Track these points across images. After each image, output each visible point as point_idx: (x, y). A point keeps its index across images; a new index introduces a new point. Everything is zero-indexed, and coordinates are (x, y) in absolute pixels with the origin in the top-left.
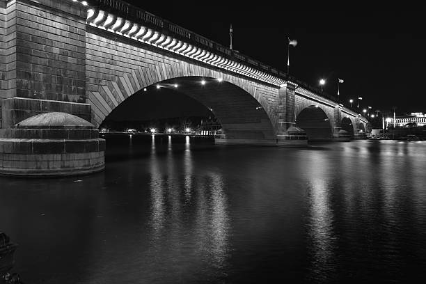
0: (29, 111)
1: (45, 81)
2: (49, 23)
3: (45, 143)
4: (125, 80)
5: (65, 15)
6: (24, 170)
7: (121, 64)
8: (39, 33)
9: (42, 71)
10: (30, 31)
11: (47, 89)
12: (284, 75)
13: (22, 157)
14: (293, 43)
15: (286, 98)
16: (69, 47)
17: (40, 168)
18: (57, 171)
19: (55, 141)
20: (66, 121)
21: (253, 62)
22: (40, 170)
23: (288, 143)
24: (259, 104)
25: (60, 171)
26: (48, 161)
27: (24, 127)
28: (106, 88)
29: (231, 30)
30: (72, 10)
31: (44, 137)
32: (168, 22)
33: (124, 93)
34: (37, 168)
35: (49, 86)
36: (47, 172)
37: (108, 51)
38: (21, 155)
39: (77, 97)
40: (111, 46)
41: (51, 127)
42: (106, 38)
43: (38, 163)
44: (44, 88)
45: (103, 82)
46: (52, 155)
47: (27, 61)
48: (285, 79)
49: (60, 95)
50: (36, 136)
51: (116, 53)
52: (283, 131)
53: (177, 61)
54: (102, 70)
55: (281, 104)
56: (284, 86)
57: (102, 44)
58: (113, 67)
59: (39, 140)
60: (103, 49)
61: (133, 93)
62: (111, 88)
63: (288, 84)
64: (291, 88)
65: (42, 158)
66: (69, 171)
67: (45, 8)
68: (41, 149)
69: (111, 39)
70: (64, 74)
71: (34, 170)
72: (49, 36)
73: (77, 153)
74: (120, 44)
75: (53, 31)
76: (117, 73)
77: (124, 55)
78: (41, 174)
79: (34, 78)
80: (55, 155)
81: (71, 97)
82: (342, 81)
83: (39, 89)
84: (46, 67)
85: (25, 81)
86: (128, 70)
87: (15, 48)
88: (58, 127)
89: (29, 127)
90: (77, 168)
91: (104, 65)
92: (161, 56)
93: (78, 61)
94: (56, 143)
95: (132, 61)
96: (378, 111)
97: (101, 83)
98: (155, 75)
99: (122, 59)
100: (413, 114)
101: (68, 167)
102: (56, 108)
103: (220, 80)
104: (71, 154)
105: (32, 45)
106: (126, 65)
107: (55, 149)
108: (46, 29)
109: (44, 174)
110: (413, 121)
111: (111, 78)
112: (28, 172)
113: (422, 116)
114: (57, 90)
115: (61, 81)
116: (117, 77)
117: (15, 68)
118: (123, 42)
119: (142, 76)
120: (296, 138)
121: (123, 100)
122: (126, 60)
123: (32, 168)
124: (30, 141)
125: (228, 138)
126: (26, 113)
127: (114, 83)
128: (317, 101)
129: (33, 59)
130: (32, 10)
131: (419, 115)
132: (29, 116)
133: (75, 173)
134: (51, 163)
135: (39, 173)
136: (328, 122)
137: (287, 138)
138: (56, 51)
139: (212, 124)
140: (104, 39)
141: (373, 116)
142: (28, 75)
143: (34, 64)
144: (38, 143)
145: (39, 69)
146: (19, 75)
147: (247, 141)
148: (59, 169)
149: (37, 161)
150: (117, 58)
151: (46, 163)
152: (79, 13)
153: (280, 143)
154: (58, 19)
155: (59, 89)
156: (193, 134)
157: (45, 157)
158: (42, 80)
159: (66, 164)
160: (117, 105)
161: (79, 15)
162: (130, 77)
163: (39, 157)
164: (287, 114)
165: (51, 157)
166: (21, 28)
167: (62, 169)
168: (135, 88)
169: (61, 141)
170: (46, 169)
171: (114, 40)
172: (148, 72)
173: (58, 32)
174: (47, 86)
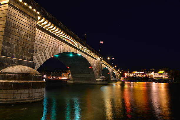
0: (6, 64)
1: (16, 48)
2: (22, 19)
3: (21, 83)
4: (47, 51)
5: (29, 17)
6: (4, 100)
7: (46, 43)
8: (16, 23)
9: (15, 43)
10: (13, 21)
11: (16, 52)
12: (99, 55)
13: (4, 92)
14: (102, 42)
15: (99, 64)
16: (29, 32)
17: (16, 98)
18: (25, 100)
19: (27, 82)
20: (30, 71)
21: (91, 48)
22: (15, 99)
23: (101, 83)
24: (91, 66)
25: (27, 100)
26: (21, 94)
27: (6, 73)
28: (39, 54)
29: (85, 35)
30: (32, 15)
31: (19, 80)
32: (66, 27)
33: (46, 58)
34: (13, 98)
35: (17, 51)
36: (20, 100)
37: (41, 37)
38: (3, 90)
39: (29, 58)
40: (43, 35)
41: (23, 74)
42: (41, 30)
43: (15, 95)
44: (15, 52)
45: (38, 52)
46: (23, 90)
47: (9, 37)
48: (100, 56)
49: (22, 56)
50: (14, 79)
51: (44, 38)
52: (98, 78)
53: (66, 45)
54: (38, 46)
55: (97, 66)
56: (99, 59)
57: (39, 33)
58: (42, 45)
59: (16, 81)
60: (40, 36)
61: (49, 58)
62: (41, 55)
63: (100, 58)
64: (101, 60)
65: (17, 92)
66: (32, 99)
67: (21, 12)
68: (17, 86)
69: (43, 31)
70: (25, 45)
71: (11, 99)
72: (21, 26)
73: (37, 89)
74: (46, 34)
75: (23, 23)
76: (44, 48)
77: (47, 39)
78: (15, 102)
79: (11, 46)
80: (25, 90)
81: (27, 58)
82: (113, 59)
83: (13, 53)
84: (17, 41)
85: (6, 47)
86: (48, 47)
87: (4, 29)
88: (27, 74)
89: (9, 73)
90: (36, 97)
91: (39, 43)
92: (61, 42)
93: (32, 39)
94: (27, 83)
95: (50, 43)
96: (122, 71)
97: (37, 52)
98: (58, 50)
99: (47, 41)
100: (134, 72)
101: (31, 97)
102: (20, 63)
103: (80, 55)
104: (34, 89)
105: (12, 29)
106: (48, 44)
107: (26, 86)
108: (20, 22)
109: (18, 102)
110: (134, 74)
111: (42, 50)
112: (7, 101)
113: (137, 73)
114: (21, 54)
115: (23, 49)
116: (44, 50)
117: (2, 39)
118: (47, 34)
119: (53, 50)
120: (104, 81)
121: (45, 61)
122: (48, 42)
123: (10, 98)
124: (11, 81)
125: (74, 80)
126: (5, 65)
127: (42, 53)
128: (107, 66)
129: (12, 36)
130: (15, 11)
131: (136, 72)
132: (6, 67)
133: (35, 100)
134: (22, 95)
135: (15, 101)
136: (109, 74)
137: (100, 81)
138: (23, 33)
139: (57, 74)
140: (40, 31)
141: (121, 72)
142: (8, 44)
143: (12, 39)
144: (16, 83)
145: (14, 42)
146: (4, 43)
147: (83, 82)
148: (27, 98)
149: (14, 94)
150: (45, 41)
151: (19, 95)
152: (35, 17)
153: (97, 83)
154: (26, 18)
155: (22, 53)
156: (47, 78)
157: (19, 91)
158: (14, 47)
159: (31, 95)
160: (42, 63)
161: (35, 18)
162: (49, 50)
163: (16, 91)
164: (100, 71)
165: (22, 91)
166: (8, 19)
167: (28, 99)
168: (50, 56)
169: (29, 82)
170: (19, 99)
171: (44, 32)
172: (56, 49)
173: (25, 24)
174: (16, 51)
